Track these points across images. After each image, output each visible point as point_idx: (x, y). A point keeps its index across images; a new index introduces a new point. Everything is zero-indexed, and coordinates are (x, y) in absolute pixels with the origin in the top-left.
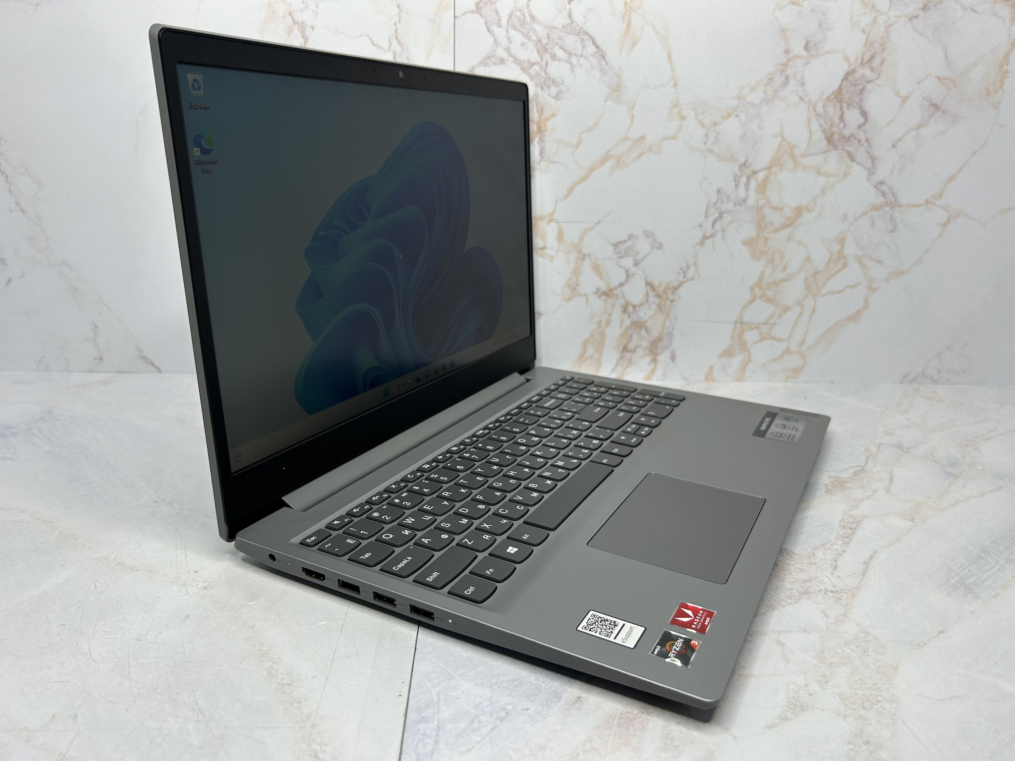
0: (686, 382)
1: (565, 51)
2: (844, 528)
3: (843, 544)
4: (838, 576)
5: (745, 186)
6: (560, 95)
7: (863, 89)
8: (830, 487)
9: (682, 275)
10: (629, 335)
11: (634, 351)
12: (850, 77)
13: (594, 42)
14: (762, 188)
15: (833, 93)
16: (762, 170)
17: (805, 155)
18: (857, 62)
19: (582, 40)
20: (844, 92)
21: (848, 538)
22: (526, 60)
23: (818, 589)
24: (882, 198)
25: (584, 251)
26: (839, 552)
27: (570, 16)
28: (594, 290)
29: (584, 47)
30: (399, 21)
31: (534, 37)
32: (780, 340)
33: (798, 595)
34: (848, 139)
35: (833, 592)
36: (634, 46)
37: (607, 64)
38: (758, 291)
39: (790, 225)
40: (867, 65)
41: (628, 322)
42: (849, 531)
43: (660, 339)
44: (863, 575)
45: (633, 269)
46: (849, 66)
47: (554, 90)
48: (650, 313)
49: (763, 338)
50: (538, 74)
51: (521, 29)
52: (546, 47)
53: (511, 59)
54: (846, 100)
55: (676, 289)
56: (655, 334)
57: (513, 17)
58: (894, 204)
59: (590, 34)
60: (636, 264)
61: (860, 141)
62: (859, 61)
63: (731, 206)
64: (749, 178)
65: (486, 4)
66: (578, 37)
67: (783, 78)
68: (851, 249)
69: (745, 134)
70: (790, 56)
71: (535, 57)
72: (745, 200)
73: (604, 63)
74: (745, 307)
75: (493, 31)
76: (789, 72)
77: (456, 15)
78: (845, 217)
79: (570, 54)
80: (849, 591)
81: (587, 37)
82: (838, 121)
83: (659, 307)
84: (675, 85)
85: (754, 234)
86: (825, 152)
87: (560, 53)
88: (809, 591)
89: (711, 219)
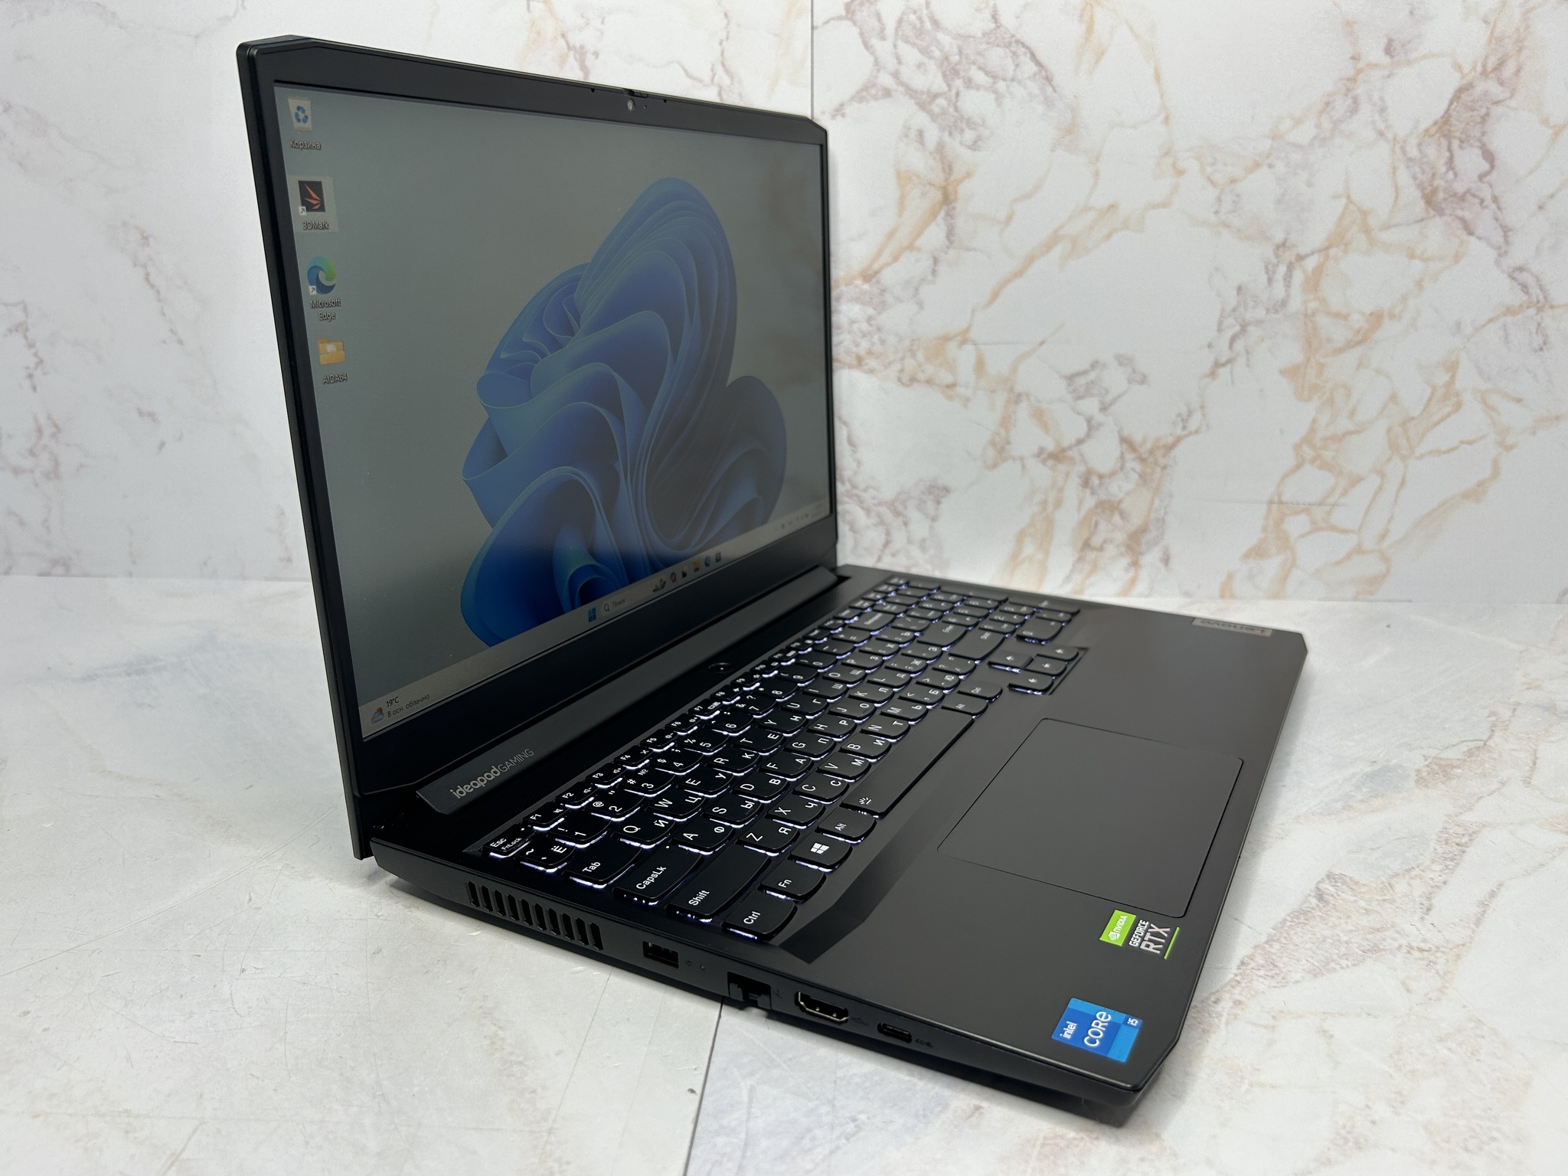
0: (1188, 600)
1: (987, 73)
2: (1447, 844)
3: (1441, 871)
4: (1432, 924)
5: (1285, 279)
6: (979, 143)
7: (1487, 114)
8: (1425, 774)
9: (1181, 425)
10: (1093, 523)
11: (1101, 549)
12: (1464, 97)
13: (1033, 56)
14: (1313, 283)
15: (1435, 123)
17: (1387, 227)
18: (1475, 71)
19: (1014, 53)
20: (1453, 121)
21: (1452, 859)
22: (925, 90)
23: (1396, 945)
24: (1522, 294)
25: (1019, 388)
26: (1437, 884)
27: (995, 17)
28: (1035, 449)
29: (1017, 65)
30: (727, 39)
31: (937, 53)
32: (1345, 531)
33: (1361, 952)
34: (1462, 198)
35: (1421, 950)
36: (1098, 61)
37: (1055, 91)
38: (1308, 452)
39: (1359, 343)
40: (1491, 75)
41: (1090, 502)
42: (1455, 847)
43: (1144, 529)
44: (1478, 922)
45: (1099, 417)
46: (1463, 77)
47: (969, 135)
48: (1128, 486)
49: (1315, 528)
50: (944, 112)
51: (916, 41)
52: (958, 67)
53: (901, 89)
54: (1458, 134)
55: (1170, 448)
56: (1136, 521)
57: (903, 24)
58: (1543, 305)
59: (1028, 44)
60: (1104, 408)
61: (1482, 201)
62: (1479, 69)
63: (1260, 313)
65: (861, 4)
66: (1007, 50)
67: (1349, 101)
68: (1467, 379)
69: (1284, 195)
70: (1361, 65)
71: (938, 84)
72: (1284, 303)
73: (1049, 90)
74: (1286, 476)
75: (872, 46)
76: (1360, 90)
77: (815, 24)
78: (1458, 325)
79: (995, 77)
80: (1451, 949)
81: (1023, 50)
82: (1443, 169)
83: (1141, 476)
84: (1167, 120)
85: (1299, 357)
86: (1422, 220)
87: (979, 77)
88: (1381, 947)
89: (1228, 334)
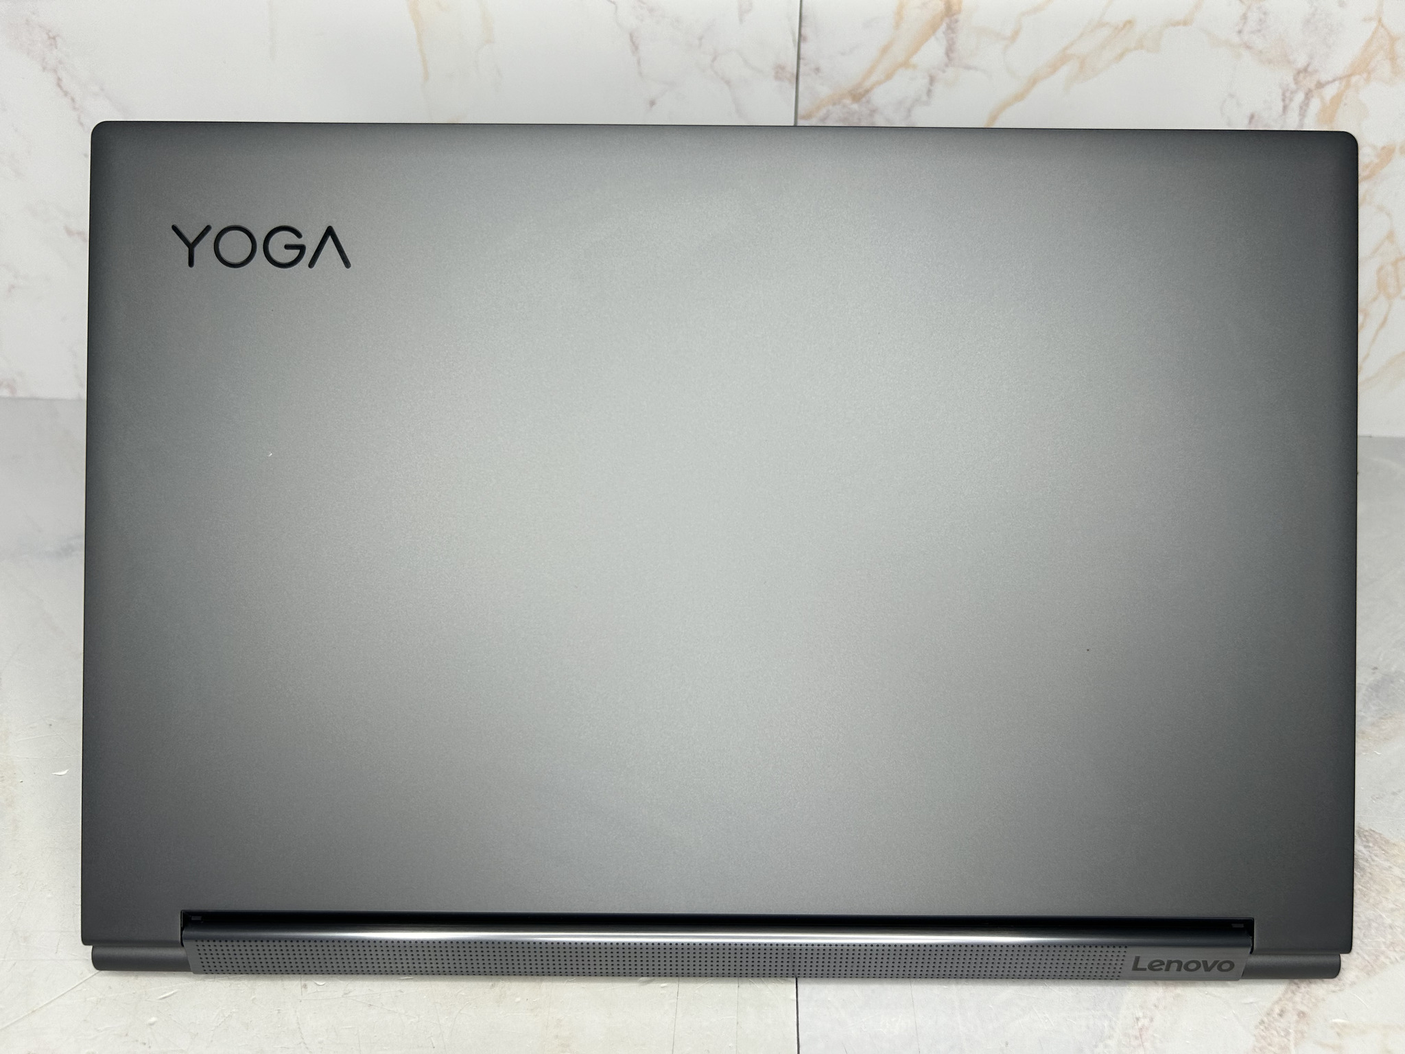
16: (1334, 80)
64: (1308, 95)
